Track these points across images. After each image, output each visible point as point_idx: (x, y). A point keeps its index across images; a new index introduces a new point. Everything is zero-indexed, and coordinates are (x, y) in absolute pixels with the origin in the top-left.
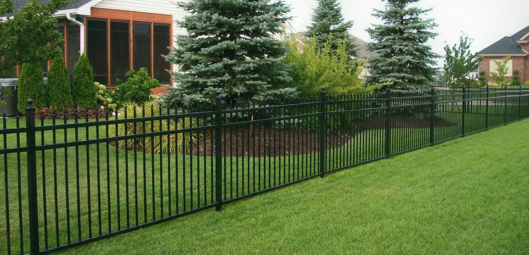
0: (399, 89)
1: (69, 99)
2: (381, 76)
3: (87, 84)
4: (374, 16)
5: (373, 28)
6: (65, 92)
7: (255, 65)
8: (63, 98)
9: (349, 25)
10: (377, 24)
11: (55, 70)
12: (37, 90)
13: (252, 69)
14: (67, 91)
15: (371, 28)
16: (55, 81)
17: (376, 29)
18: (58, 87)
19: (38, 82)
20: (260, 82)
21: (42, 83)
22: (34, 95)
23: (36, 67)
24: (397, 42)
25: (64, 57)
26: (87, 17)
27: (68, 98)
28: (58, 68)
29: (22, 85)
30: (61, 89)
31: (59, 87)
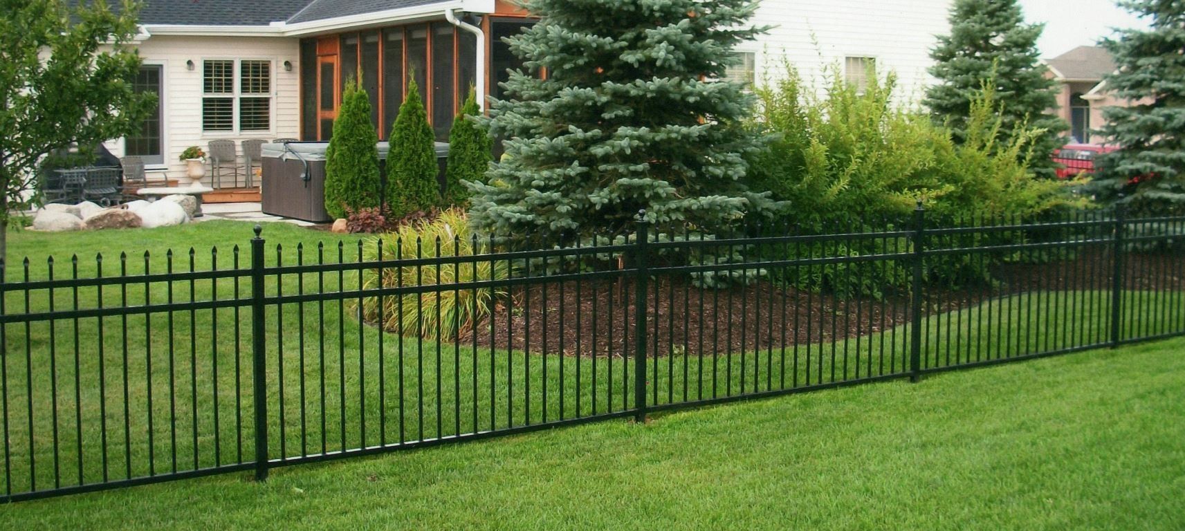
0: (1166, 190)
1: (430, 192)
2: (1127, 155)
3: (473, 159)
4: (1122, 8)
5: (1116, 38)
6: (422, 176)
7: (636, 143)
8: (415, 188)
9: (1035, 32)
10: (1126, 28)
11: (402, 130)
12: (360, 171)
13: (628, 152)
14: (427, 173)
15: (1111, 38)
16: (400, 153)
17: (1124, 39)
18: (406, 164)
19: (363, 155)
20: (648, 180)
21: (372, 157)
22: (353, 181)
23: (359, 123)
24: (1170, 73)
25: (424, 102)
26: (490, 16)
27: (427, 189)
28: (409, 126)
29: (332, 160)
30: (411, 170)
31: (409, 166)
